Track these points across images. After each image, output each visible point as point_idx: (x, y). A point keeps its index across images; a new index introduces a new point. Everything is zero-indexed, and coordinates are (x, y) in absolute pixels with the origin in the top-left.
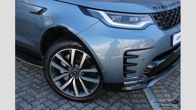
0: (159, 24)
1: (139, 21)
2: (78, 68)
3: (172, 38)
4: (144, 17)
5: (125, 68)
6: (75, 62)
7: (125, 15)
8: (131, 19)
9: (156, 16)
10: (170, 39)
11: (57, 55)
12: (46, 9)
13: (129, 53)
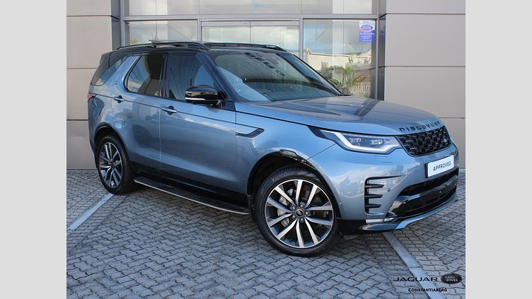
0: (408, 149)
1: (382, 144)
2: (304, 207)
3: (426, 166)
4: (388, 140)
5: (366, 200)
6: (300, 200)
7: (366, 136)
8: (373, 141)
9: (403, 139)
10: (423, 167)
11: (277, 189)
12: (263, 130)
13: (371, 182)
